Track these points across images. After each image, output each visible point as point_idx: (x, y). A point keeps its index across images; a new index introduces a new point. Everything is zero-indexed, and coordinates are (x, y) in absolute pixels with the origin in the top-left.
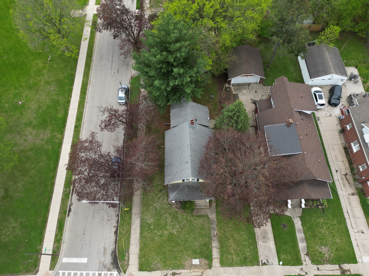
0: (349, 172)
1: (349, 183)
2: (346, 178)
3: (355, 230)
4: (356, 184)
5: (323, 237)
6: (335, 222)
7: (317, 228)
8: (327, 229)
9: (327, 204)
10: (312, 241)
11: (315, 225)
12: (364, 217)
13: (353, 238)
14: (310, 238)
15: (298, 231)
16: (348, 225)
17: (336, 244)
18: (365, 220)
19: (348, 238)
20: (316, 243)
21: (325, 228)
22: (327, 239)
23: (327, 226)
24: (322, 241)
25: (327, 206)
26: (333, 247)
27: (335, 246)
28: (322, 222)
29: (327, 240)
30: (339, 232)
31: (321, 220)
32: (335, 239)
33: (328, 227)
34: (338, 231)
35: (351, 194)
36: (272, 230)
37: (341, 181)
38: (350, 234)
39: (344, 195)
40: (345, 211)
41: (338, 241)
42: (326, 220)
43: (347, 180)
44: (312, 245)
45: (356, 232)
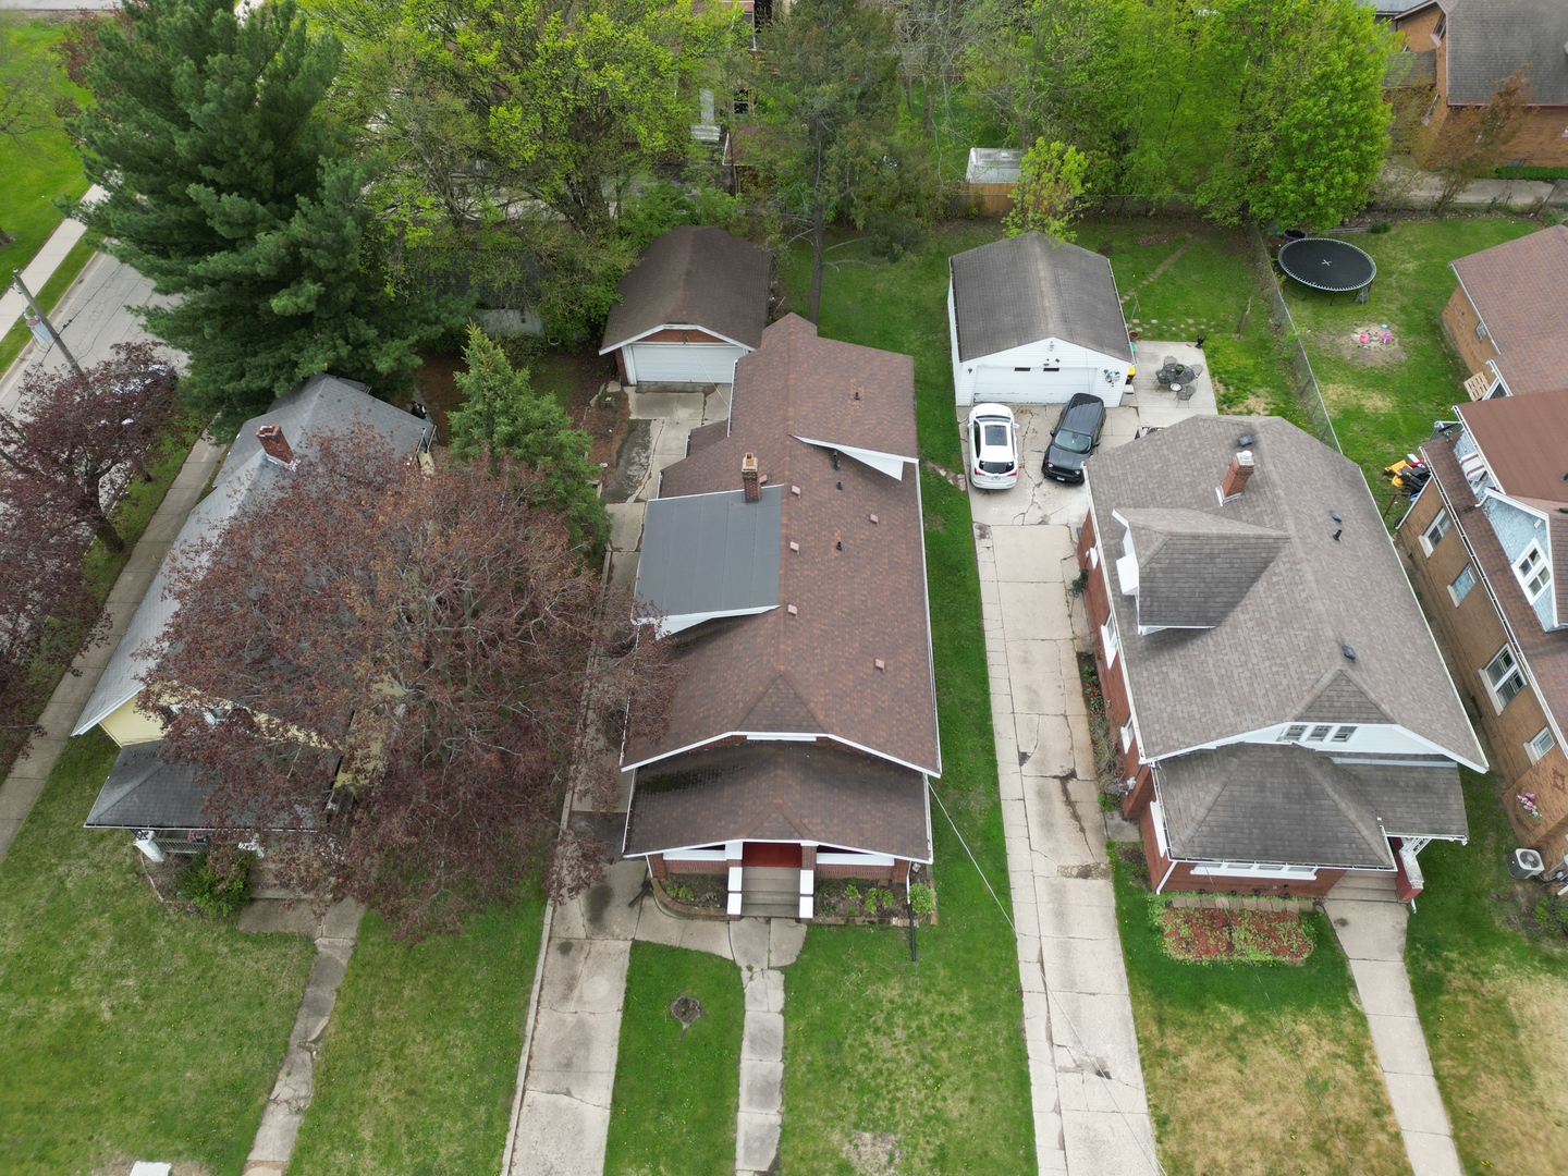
0: (1083, 765)
1: (1076, 817)
2: (1065, 792)
3: (1065, 1058)
4: (1110, 822)
5: (882, 1081)
6: (962, 1004)
7: (860, 1032)
8: (909, 1037)
9: (939, 910)
10: (816, 1099)
11: (854, 1013)
12: (1126, 990)
13: (1041, 1100)
14: (809, 1085)
15: (752, 1041)
16: (1027, 1025)
17: (946, 1123)
18: (1129, 1007)
19: (1015, 1098)
20: (834, 1110)
21: (899, 1033)
22: (899, 1094)
23: (914, 1025)
24: (871, 1105)
25: (934, 921)
26: (922, 1141)
27: (937, 1134)
28: (892, 1002)
29: (898, 1099)
30: (970, 1058)
31: (892, 991)
32: (944, 1099)
33: (919, 1028)
34: (968, 1056)
35: (1075, 872)
36: (618, 1027)
37: (1033, 806)
38: (1027, 1077)
39: (1037, 872)
40: (1026, 951)
41: (955, 1106)
42: (916, 994)
43: (1069, 802)
44: (810, 1122)
45: (1066, 1070)
